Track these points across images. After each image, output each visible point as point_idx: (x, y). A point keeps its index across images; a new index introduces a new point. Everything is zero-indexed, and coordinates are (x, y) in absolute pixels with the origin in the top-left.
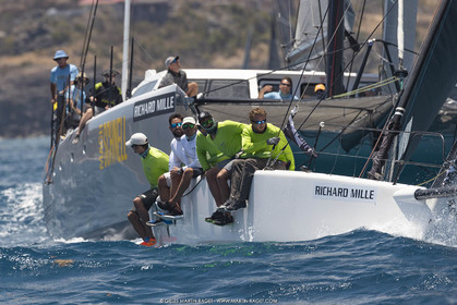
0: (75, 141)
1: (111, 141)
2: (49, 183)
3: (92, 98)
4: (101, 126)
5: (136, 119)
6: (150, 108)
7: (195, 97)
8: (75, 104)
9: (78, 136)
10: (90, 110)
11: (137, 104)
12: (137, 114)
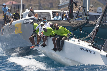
0: (9, 27)
1: (18, 28)
2: (2, 35)
3: (13, 17)
4: (15, 24)
5: (24, 24)
6: (27, 21)
7: (38, 19)
8: (9, 17)
9: (10, 26)
10: (13, 20)
11: (24, 20)
12: (24, 22)
